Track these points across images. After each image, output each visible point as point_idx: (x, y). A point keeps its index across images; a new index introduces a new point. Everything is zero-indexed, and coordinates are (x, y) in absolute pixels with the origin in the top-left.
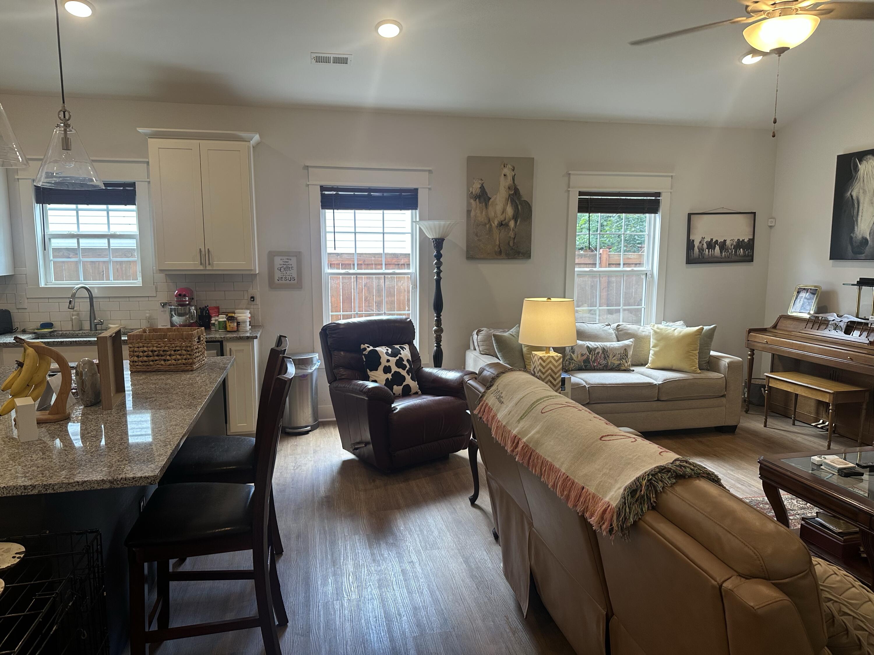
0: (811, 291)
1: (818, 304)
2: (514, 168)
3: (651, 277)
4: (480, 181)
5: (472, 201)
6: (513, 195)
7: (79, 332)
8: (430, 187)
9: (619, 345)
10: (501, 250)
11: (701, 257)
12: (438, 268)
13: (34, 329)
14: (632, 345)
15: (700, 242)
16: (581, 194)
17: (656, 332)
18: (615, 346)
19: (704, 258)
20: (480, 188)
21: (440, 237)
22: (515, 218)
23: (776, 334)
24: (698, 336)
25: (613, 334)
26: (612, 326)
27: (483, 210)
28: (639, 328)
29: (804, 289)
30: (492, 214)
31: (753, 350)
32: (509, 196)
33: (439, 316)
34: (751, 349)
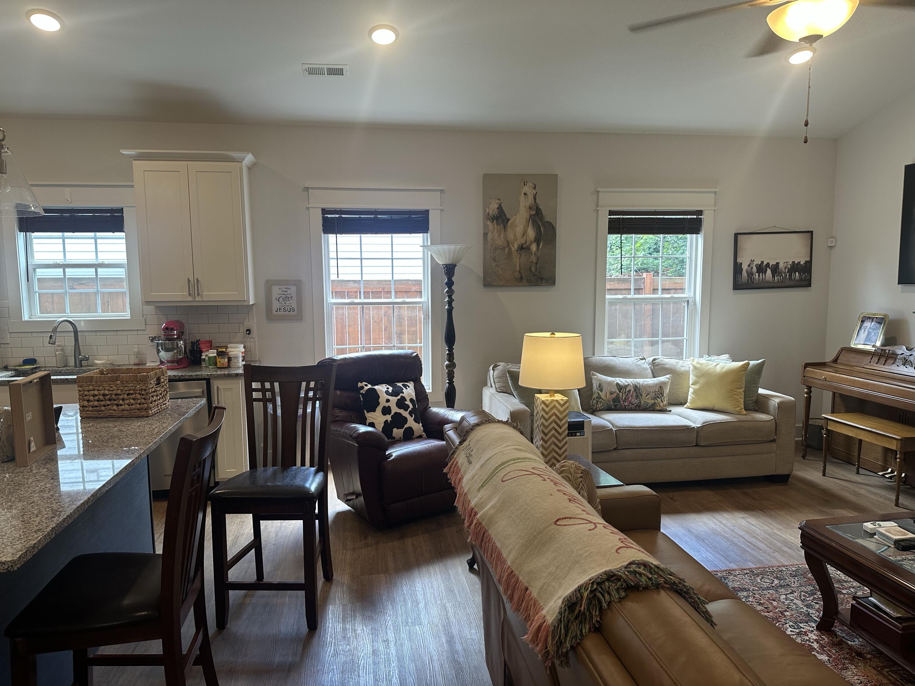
0: (877, 320)
1: (886, 334)
2: (535, 186)
3: (694, 305)
4: (497, 201)
5: (489, 223)
6: (534, 215)
7: (62, 368)
8: (441, 208)
9: (653, 382)
10: (521, 276)
11: (750, 281)
12: (450, 297)
13: (15, 366)
14: (668, 382)
15: (749, 265)
16: (611, 213)
17: (695, 368)
18: (649, 383)
19: (753, 283)
20: (498, 208)
21: (450, 263)
22: (537, 240)
23: (836, 369)
24: (743, 372)
25: (648, 369)
26: (647, 360)
27: (501, 232)
28: (678, 363)
29: (869, 318)
30: (511, 237)
31: (811, 387)
32: (530, 216)
33: (451, 349)
34: (807, 386)
